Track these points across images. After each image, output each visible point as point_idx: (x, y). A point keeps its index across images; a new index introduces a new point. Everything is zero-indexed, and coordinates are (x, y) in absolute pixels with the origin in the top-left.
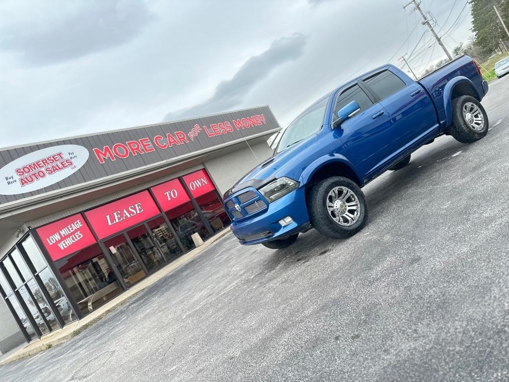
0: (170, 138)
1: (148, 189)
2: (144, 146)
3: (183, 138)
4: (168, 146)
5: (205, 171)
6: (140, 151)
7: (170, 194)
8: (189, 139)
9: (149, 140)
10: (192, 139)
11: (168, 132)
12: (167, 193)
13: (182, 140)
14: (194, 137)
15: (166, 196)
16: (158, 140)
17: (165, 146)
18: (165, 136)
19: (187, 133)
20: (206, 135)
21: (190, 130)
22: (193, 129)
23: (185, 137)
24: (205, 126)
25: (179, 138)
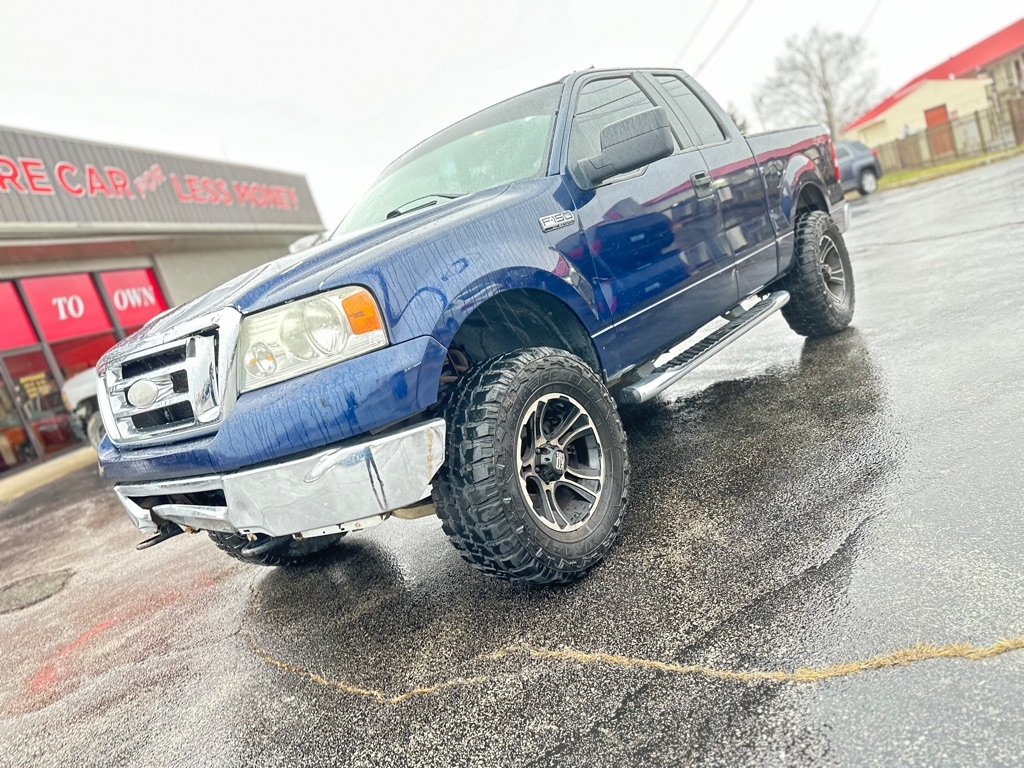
0: (94, 177)
1: (14, 283)
2: (31, 178)
3: (124, 185)
4: (86, 194)
5: (153, 276)
6: (18, 186)
7: (66, 307)
8: (136, 191)
9: (43, 167)
10: (144, 196)
11: (89, 162)
12: (59, 302)
13: (120, 189)
14: (148, 193)
15: (56, 307)
16: (64, 172)
17: (80, 191)
18: (82, 169)
19: (133, 177)
20: (174, 195)
21: (140, 173)
22: (146, 174)
23: (128, 185)
24: (173, 176)
25: (115, 185)
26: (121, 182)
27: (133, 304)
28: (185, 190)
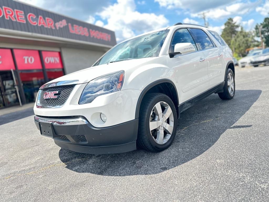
0: (41, 20)
1: (12, 50)
2: (18, 16)
3: (52, 24)
4: (37, 25)
5: (60, 54)
6: (13, 18)
7: (28, 60)
8: (55, 26)
9: (23, 13)
10: (58, 28)
11: (40, 15)
12: (26, 58)
13: (50, 25)
14: (60, 28)
15: (25, 59)
16: (31, 17)
17: (35, 23)
18: (38, 17)
19: (55, 22)
20: (69, 30)
21: (58, 21)
22: (60, 22)
23: (53, 25)
24: (70, 24)
25: (48, 23)
26: (51, 23)
27: (51, 61)
28: (73, 29)
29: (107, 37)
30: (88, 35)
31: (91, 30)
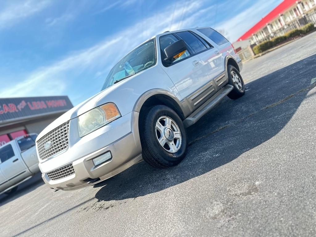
0: (6, 107)
4: (4, 113)
5: (26, 131)
7: (1, 144)
8: (18, 109)
10: (20, 110)
11: (4, 104)
13: (14, 109)
14: (22, 109)
17: (2, 112)
18: (2, 106)
19: (17, 106)
20: (29, 108)
21: (19, 104)
22: (21, 104)
23: (16, 108)
24: (28, 103)
25: (12, 108)
26: (14, 107)
28: (32, 106)
29: (62, 103)
30: (46, 107)
31: (47, 102)
